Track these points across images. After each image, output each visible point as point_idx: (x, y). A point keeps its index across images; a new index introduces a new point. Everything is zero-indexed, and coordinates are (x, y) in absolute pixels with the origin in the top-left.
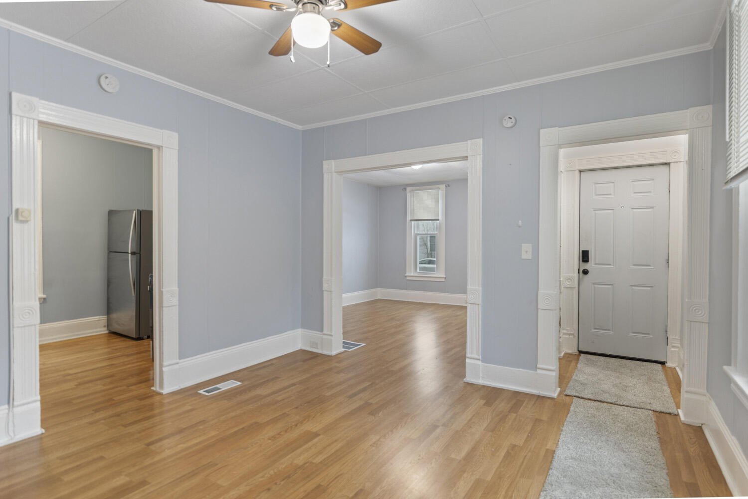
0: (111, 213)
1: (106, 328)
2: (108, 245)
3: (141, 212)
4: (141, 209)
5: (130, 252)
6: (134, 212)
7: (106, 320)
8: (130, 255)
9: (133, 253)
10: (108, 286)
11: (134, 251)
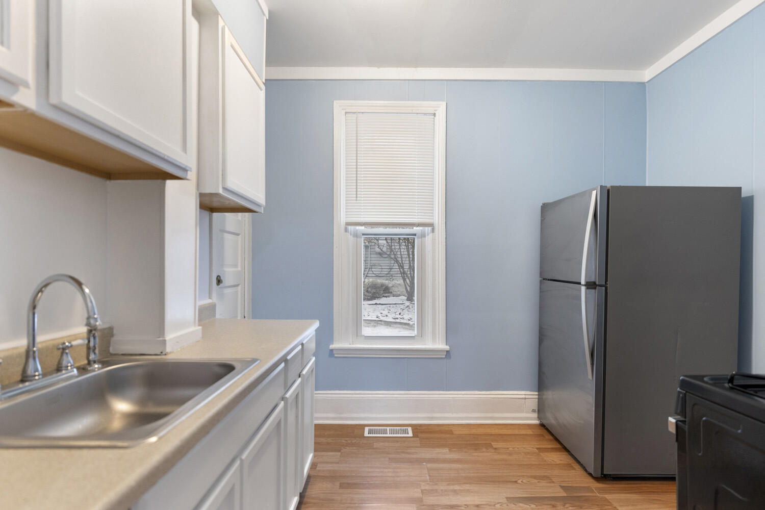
0: (545, 208)
1: (536, 415)
2: (541, 267)
3: (608, 191)
4: (609, 185)
5: (583, 282)
6: (594, 193)
7: (537, 400)
8: (583, 289)
9: (590, 285)
10: (541, 341)
11: (593, 280)
